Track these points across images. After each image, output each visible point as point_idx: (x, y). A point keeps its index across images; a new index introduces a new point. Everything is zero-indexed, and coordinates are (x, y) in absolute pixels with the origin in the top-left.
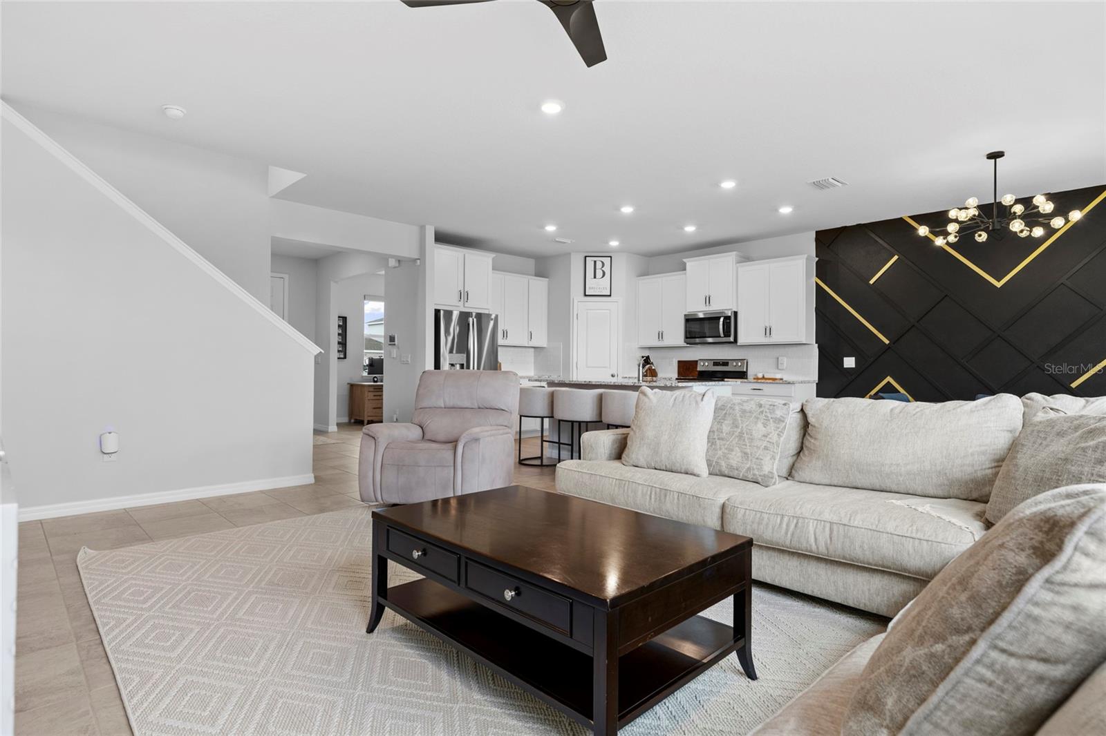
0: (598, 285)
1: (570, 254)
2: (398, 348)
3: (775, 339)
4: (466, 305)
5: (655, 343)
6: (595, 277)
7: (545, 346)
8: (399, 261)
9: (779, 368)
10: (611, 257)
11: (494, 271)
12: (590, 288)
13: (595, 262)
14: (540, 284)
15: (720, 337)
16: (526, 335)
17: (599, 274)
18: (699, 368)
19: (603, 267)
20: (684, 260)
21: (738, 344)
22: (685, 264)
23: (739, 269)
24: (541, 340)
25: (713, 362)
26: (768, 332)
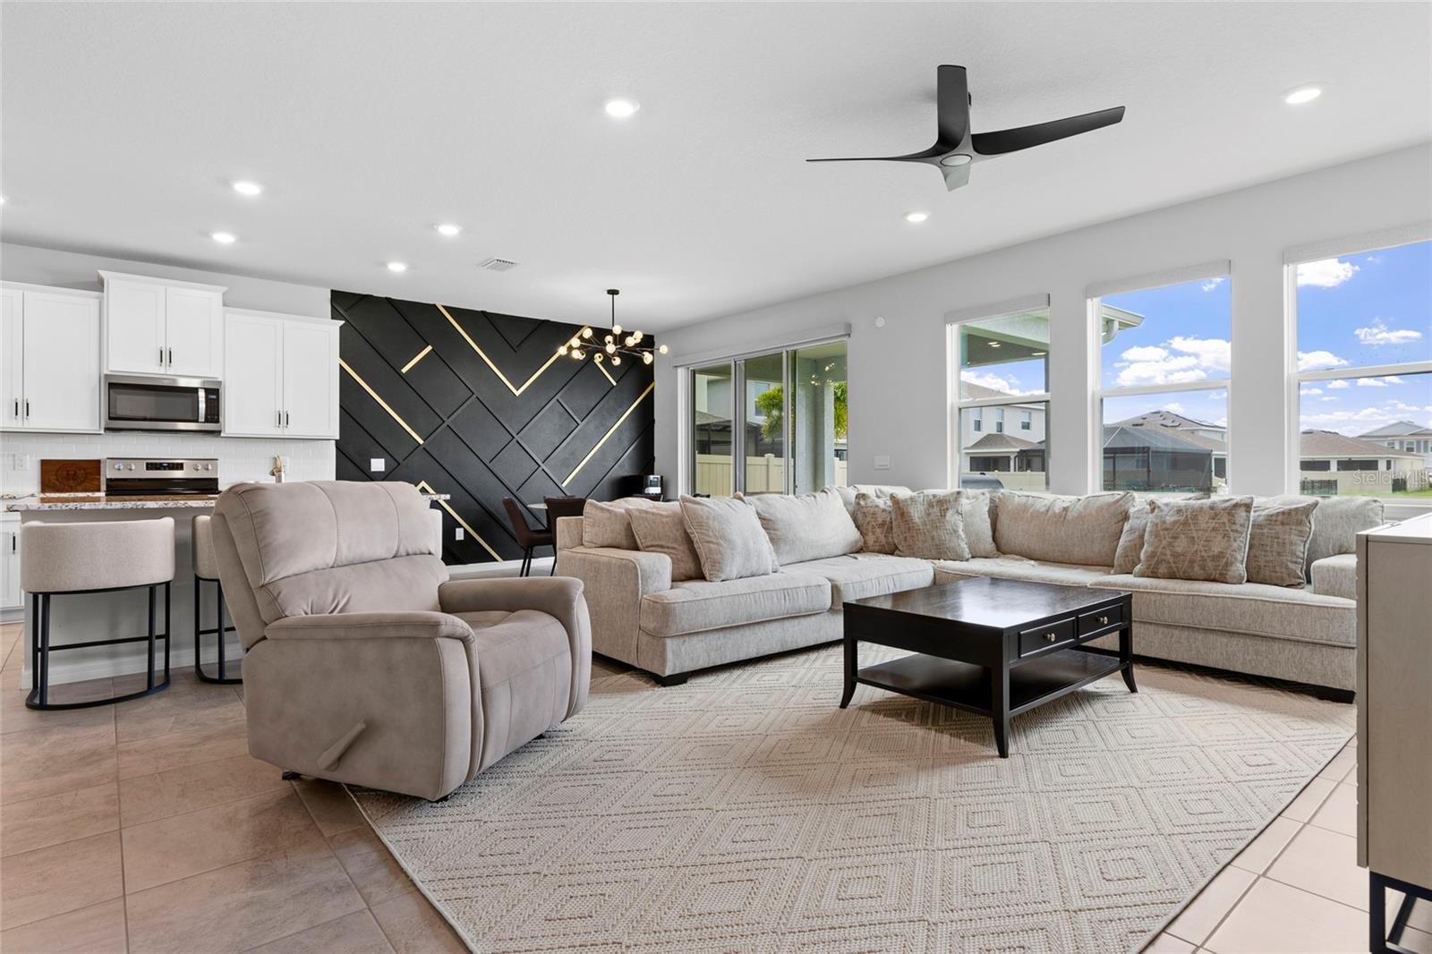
3: (293, 430)
18: (108, 474)
20: (101, 273)
21: (222, 434)
23: (227, 315)
25: (147, 464)
26: (282, 419)
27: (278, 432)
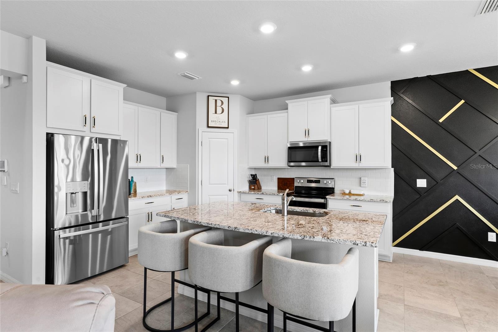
0: (218, 119)
1: (195, 93)
2: (9, 175)
3: (364, 164)
4: (93, 130)
5: (262, 164)
6: (216, 113)
7: (175, 166)
8: (9, 78)
9: (362, 186)
10: (228, 97)
11: (125, 101)
12: (212, 121)
13: (216, 101)
14: (170, 118)
15: (318, 161)
16: (159, 159)
17: (219, 110)
18: (296, 184)
19: (222, 105)
20: (287, 101)
21: (332, 167)
22: (287, 105)
23: (332, 109)
24: (171, 162)
25: (308, 180)
26: (358, 158)
27: (356, 165)
